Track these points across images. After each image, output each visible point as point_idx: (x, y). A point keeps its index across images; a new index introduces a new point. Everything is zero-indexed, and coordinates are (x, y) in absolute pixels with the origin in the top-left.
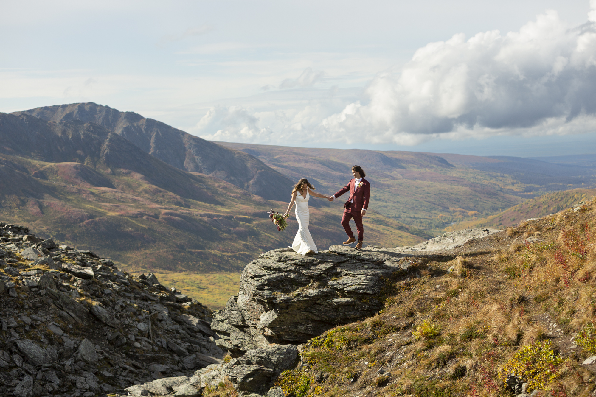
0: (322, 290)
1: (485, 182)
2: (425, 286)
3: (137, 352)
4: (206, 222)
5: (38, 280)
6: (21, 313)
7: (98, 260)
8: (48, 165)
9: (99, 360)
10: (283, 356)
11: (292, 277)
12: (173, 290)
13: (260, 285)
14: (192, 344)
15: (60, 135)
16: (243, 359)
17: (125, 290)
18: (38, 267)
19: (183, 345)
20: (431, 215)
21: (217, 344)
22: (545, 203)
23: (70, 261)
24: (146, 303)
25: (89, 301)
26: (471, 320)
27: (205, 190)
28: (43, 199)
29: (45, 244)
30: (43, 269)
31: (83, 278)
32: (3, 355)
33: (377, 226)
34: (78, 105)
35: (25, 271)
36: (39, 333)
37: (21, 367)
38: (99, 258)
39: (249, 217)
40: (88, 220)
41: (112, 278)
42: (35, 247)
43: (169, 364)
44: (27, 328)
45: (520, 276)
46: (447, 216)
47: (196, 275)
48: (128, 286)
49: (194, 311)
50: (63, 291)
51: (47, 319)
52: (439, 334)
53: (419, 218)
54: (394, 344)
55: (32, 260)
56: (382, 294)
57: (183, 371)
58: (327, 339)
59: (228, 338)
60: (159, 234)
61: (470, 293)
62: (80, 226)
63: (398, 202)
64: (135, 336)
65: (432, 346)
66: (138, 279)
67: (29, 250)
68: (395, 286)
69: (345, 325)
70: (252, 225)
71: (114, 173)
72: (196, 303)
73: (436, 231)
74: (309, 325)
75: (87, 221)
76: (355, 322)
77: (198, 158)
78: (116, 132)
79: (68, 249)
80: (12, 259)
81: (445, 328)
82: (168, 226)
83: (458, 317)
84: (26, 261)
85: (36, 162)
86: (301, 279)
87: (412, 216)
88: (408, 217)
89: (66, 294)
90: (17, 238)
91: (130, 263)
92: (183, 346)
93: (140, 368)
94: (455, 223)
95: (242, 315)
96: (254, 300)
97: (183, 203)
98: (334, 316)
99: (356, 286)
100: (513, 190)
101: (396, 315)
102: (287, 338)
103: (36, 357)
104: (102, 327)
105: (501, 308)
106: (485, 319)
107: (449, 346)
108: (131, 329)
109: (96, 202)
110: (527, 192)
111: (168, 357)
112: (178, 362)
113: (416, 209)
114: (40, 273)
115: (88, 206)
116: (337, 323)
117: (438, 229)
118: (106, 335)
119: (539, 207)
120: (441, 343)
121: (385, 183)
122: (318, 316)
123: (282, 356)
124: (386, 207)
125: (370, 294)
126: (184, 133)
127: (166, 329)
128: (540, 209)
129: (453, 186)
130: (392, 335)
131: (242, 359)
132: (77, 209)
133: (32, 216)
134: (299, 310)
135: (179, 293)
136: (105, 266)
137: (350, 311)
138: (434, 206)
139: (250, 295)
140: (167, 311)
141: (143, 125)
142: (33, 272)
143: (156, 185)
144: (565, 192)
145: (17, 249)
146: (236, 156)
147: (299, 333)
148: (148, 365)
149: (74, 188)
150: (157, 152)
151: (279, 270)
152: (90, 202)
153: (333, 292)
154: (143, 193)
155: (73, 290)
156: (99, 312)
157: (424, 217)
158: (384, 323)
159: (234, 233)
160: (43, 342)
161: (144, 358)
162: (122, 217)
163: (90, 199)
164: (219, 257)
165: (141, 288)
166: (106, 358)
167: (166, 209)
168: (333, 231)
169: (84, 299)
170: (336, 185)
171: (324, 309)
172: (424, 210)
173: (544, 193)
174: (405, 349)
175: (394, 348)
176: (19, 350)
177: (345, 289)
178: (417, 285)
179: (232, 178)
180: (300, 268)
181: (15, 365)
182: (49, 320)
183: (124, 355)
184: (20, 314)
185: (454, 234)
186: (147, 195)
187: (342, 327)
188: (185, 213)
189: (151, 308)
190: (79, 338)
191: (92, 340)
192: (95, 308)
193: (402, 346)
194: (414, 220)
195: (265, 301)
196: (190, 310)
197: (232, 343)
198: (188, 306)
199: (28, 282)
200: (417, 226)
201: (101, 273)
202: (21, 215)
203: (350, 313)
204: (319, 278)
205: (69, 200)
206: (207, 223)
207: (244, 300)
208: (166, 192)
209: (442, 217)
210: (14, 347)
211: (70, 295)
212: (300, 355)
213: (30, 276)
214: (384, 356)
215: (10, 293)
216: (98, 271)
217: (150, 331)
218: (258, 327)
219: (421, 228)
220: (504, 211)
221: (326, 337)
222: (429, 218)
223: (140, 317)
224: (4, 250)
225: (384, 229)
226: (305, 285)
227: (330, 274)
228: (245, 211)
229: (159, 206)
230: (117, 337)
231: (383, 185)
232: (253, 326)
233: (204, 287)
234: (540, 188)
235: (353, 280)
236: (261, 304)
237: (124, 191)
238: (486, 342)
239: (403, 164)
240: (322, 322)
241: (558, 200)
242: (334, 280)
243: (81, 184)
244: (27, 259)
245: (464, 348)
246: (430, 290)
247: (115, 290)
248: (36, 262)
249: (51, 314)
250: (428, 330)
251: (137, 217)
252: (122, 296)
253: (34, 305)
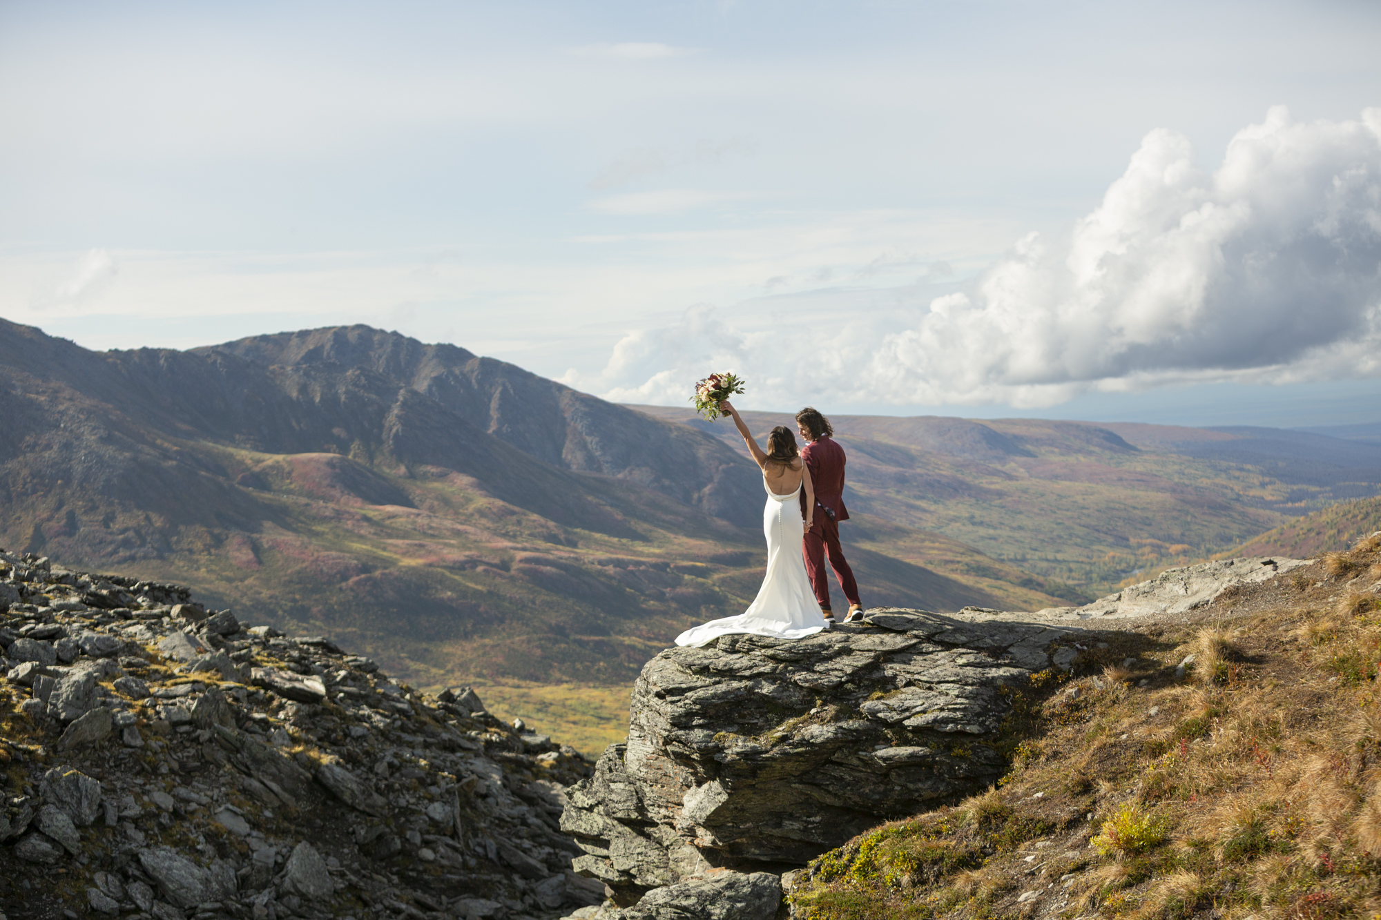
0: (844, 724)
1: (1205, 482)
2: (1118, 709)
3: (425, 871)
4: (611, 577)
5: (193, 708)
6: (150, 784)
7: (341, 658)
8: (271, 459)
9: (335, 892)
10: (743, 904)
11: (765, 691)
12: (517, 726)
13: (680, 716)
14: (557, 851)
15: (294, 394)
16: (636, 914)
17: (403, 728)
18: (195, 676)
19: (535, 852)
20: (1090, 554)
21: (577, 869)
22: (1332, 524)
23: (273, 662)
24: (452, 757)
25: (314, 754)
26: (1251, 801)
27: (608, 508)
28: (261, 532)
29: (216, 623)
30: (207, 681)
31: (299, 701)
32: (107, 883)
33: (977, 579)
34: (333, 331)
35: (163, 685)
36: (194, 831)
37: (149, 911)
38: (343, 654)
39: (704, 565)
40: (358, 575)
41: (370, 701)
42: (192, 631)
43: (501, 899)
44: (165, 820)
45: (1373, 678)
46: (1124, 556)
47: (592, 690)
48: (409, 718)
49: (566, 772)
50: (251, 732)
51: (212, 798)
52: (1164, 842)
53: (1064, 561)
54: (1039, 869)
55: (182, 661)
56: (1004, 734)
57: (535, 913)
58: (861, 858)
59: (604, 852)
60: (511, 603)
61: (1242, 727)
62: (341, 589)
63: (1020, 528)
64: (422, 834)
65: (1145, 875)
66: (434, 701)
67: (177, 639)
68: (1039, 712)
69: (909, 818)
70: (710, 582)
71: (412, 476)
72: (570, 755)
73: (1102, 587)
74: (812, 819)
75: (355, 579)
76: (934, 809)
77: (592, 441)
78: (415, 387)
79: (272, 633)
80: (135, 660)
81: (1179, 824)
82: (530, 586)
83: (1214, 792)
84: (168, 663)
85: (246, 455)
86: (790, 697)
87: (1050, 556)
88: (1041, 559)
89: (259, 739)
90: (156, 611)
91: (449, 666)
92: (536, 855)
93: (431, 909)
94: (1142, 570)
95: (637, 793)
96: (666, 753)
97: (562, 537)
98: (879, 793)
99: (936, 713)
100: (1263, 498)
101: (1043, 789)
102: (754, 854)
103: (182, 887)
104: (343, 814)
105: (1333, 768)
106: (1289, 799)
107: (1192, 874)
108: (412, 819)
109: (375, 537)
110: (1293, 500)
111: (500, 882)
112: (524, 893)
113: (1059, 541)
114: (200, 691)
115: (357, 546)
116: (887, 813)
117: (1106, 585)
118: (354, 832)
119: (1318, 534)
120: (1170, 865)
121: (993, 487)
122: (836, 795)
123: (739, 905)
124: (995, 539)
125: (972, 735)
126: (561, 388)
127: (497, 815)
128: (1321, 537)
129: (1137, 493)
130: (1033, 845)
131: (633, 913)
132: (334, 553)
133: (238, 569)
134: (785, 778)
135: (532, 733)
136: (357, 673)
137: (920, 781)
138: (1096, 534)
139: (655, 741)
140: (501, 773)
141: (472, 371)
142: (182, 689)
143: (504, 499)
144: (1372, 500)
145: (149, 635)
146: (674, 434)
147: (785, 839)
148: (452, 900)
149: (326, 507)
150: (504, 429)
151: (730, 673)
152: (361, 538)
153: (875, 730)
154: (477, 516)
155: (275, 729)
156: (336, 780)
157: (1076, 559)
158: (1012, 811)
159: (673, 599)
160: (202, 853)
161: (443, 886)
162: (430, 569)
163: (362, 532)
164: (640, 650)
165: (441, 721)
166: (351, 887)
167: (524, 549)
168: (883, 591)
169: (301, 749)
170: (887, 495)
171: (850, 775)
172: (1076, 544)
173: (1330, 504)
174: (1070, 882)
175: (1042, 880)
176: (145, 872)
177: (906, 723)
178: (1098, 709)
179: (667, 482)
180: (786, 667)
181: (133, 906)
182: (217, 801)
183: (395, 879)
184: (148, 787)
185: (1186, 572)
186: (484, 521)
187: (901, 825)
188: (566, 559)
189: (462, 767)
190: (289, 841)
191: (319, 844)
192: (326, 770)
193: (1062, 874)
194: (1054, 565)
195: (694, 756)
196: (555, 771)
197: (616, 867)
198: (551, 761)
199: (168, 712)
200: (1062, 577)
201: (346, 689)
202: (214, 567)
203: (920, 785)
204: (836, 693)
205: (317, 534)
206: (615, 578)
207: (641, 755)
208: (525, 515)
209: (1114, 557)
210: (134, 865)
211: (269, 741)
212: (789, 902)
213: (175, 697)
214: (1014, 903)
215: (126, 737)
216: (338, 683)
217: (458, 821)
218: (679, 826)
219: (1070, 582)
220: (1245, 544)
221: (857, 851)
222: (1086, 560)
223: (433, 789)
224: (117, 639)
225: (991, 586)
226: (799, 713)
227: (866, 683)
228: (695, 551)
229: (510, 544)
230: (380, 837)
231: (988, 491)
232: (666, 823)
233: (608, 716)
234: (1320, 493)
235: (927, 698)
236: (686, 765)
237: (434, 512)
238: (1296, 864)
239: (1029, 447)
240: (846, 810)
241: (1359, 518)
242: (878, 699)
243: (343, 500)
244: (171, 658)
245: (1235, 882)
246: (1132, 720)
247: (376, 728)
248: (192, 665)
249: (223, 785)
250: (1134, 831)
251: (464, 569)
252: (393, 742)
253: (182, 765)
